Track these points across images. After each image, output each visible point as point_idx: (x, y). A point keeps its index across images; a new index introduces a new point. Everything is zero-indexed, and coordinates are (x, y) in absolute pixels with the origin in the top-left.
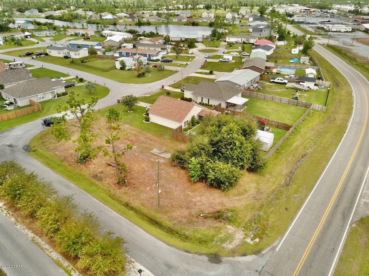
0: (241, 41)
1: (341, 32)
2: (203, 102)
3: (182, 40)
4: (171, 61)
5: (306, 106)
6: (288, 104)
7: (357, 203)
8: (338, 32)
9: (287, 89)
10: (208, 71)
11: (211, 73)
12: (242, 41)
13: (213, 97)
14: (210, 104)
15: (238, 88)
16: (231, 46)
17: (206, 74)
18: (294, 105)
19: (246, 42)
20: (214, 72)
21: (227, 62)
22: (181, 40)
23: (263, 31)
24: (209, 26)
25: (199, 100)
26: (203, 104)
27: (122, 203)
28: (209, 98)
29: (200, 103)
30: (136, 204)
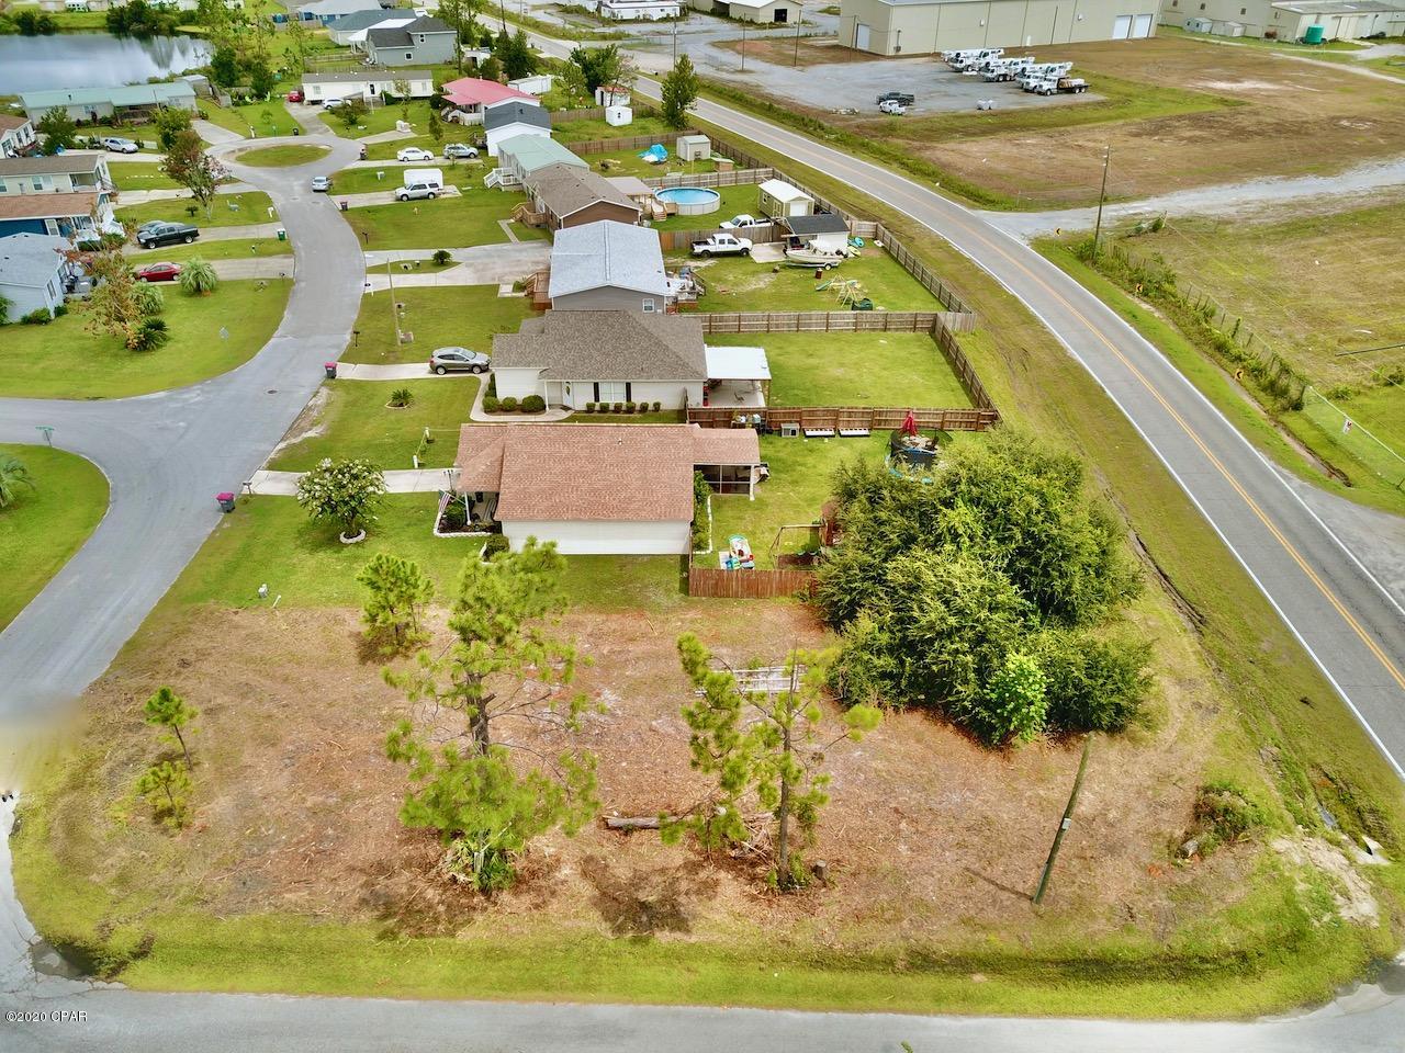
1: (653, 21)
2: (603, 400)
3: (99, 117)
4: (194, 235)
5: (915, 324)
6: (855, 330)
7: (1396, 604)
8: (641, 21)
9: (775, 271)
10: (428, 254)
11: (442, 260)
13: (645, 373)
14: (637, 400)
16: (353, 122)
18: (874, 330)
19: (396, 94)
22: (94, 115)
23: (417, 40)
24: (111, 30)
25: (581, 398)
26: (604, 409)
27: (900, 965)
28: (628, 381)
29: (590, 409)
30: (948, 938)
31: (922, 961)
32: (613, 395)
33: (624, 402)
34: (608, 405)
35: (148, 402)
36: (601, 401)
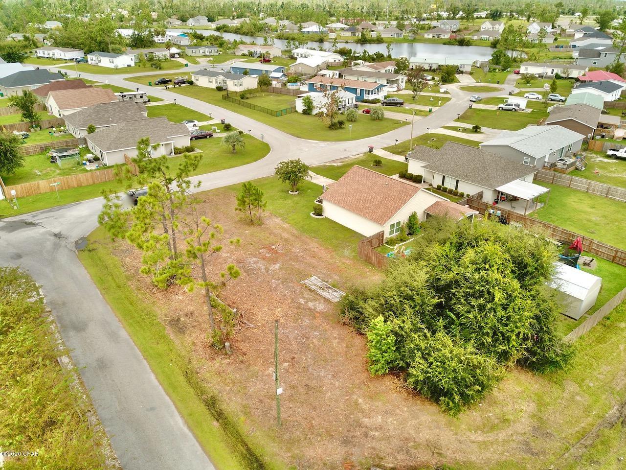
0: (552, 73)
2: (446, 185)
3: (432, 69)
4: (401, 104)
10: (470, 126)
11: (476, 129)
12: (555, 72)
13: (467, 178)
14: (460, 190)
15: (527, 163)
16: (528, 83)
17: (465, 130)
19: (563, 75)
20: (483, 129)
21: (514, 110)
22: (431, 67)
23: (602, 56)
24: (491, 47)
25: (437, 181)
26: (445, 190)
27: (205, 397)
28: (458, 179)
29: (439, 188)
30: (231, 406)
31: (212, 404)
32: (450, 184)
33: (454, 189)
34: (447, 188)
35: (310, 142)
36: (444, 186)
